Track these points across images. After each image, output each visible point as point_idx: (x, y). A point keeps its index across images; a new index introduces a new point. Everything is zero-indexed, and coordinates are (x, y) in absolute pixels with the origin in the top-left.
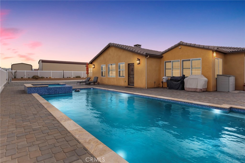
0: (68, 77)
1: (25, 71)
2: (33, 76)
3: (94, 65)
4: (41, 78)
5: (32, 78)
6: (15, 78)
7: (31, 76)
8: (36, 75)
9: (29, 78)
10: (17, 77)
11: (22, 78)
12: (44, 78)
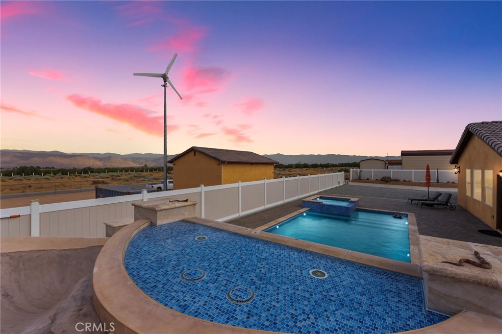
0: (448, 182)
1: (373, 170)
2: (382, 177)
3: (459, 168)
4: (394, 181)
5: (381, 180)
6: (360, 179)
7: (379, 178)
8: (387, 175)
9: (377, 180)
10: (362, 177)
11: (368, 179)
12: (399, 181)
